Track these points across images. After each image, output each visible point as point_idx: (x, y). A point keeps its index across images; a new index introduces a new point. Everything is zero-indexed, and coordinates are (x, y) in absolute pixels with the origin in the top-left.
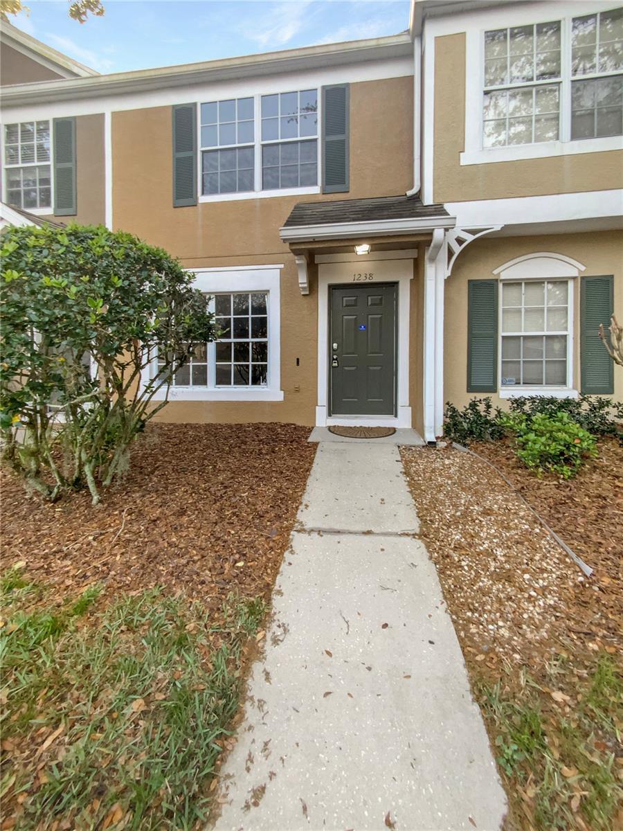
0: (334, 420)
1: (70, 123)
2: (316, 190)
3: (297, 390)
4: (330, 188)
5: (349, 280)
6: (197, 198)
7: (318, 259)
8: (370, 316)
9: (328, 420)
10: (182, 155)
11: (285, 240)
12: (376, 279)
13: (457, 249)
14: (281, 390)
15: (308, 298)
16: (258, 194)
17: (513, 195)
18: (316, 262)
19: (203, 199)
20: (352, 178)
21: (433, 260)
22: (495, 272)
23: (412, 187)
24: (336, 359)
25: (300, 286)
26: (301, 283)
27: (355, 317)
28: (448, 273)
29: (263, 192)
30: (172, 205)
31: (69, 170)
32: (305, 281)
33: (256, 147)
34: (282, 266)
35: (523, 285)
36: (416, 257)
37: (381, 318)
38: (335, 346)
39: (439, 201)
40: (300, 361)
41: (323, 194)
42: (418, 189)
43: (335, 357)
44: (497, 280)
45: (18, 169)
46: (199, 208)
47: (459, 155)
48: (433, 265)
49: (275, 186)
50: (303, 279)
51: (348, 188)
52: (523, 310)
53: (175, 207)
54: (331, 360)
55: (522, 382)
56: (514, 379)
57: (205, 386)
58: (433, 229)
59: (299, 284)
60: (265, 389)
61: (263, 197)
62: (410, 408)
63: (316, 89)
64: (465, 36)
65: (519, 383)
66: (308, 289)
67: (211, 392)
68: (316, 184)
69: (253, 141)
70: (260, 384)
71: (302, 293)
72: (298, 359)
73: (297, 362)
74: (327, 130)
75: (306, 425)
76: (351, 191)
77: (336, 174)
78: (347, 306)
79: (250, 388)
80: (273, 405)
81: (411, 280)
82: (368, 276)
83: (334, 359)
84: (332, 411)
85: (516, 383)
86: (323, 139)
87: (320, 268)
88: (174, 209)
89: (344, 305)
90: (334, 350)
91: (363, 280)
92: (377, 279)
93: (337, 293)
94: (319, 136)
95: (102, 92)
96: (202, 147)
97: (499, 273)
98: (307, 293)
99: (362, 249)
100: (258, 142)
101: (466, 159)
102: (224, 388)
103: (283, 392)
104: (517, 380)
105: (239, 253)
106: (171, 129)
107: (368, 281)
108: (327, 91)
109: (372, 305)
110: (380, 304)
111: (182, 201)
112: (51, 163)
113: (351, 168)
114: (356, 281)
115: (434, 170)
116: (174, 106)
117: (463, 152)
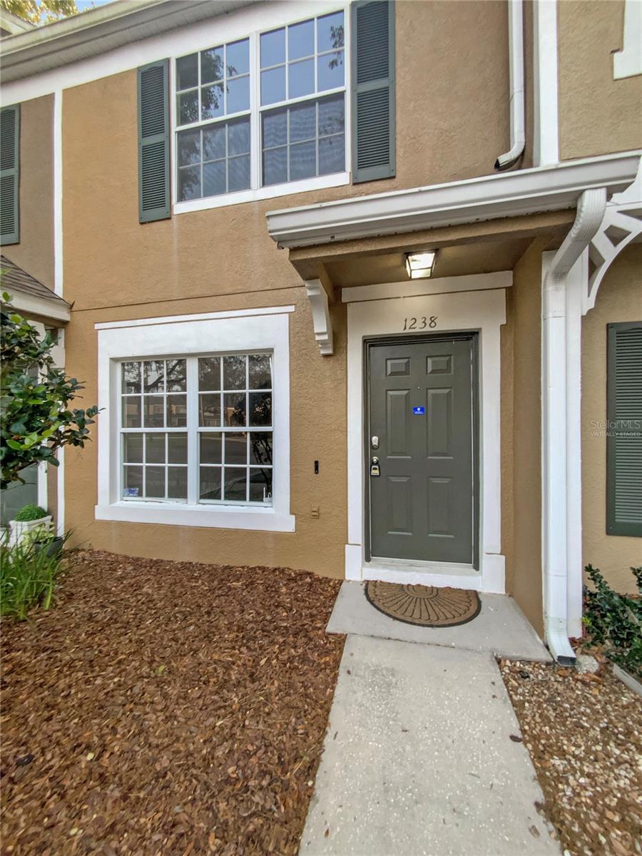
0: (374, 570)
1: (13, 112)
2: (342, 179)
3: (316, 516)
4: (365, 174)
5: (396, 329)
6: (171, 207)
7: (346, 295)
8: (431, 391)
9: (365, 569)
10: (150, 140)
12: (441, 326)
13: (610, 253)
14: (292, 513)
15: (331, 360)
16: (257, 193)
18: (343, 300)
19: (179, 208)
20: (400, 152)
21: (560, 275)
23: (507, 148)
24: (377, 463)
25: (317, 338)
26: (319, 334)
27: (406, 392)
28: (590, 303)
29: (263, 189)
30: (137, 220)
32: (325, 330)
33: (252, 117)
34: (292, 309)
36: (510, 284)
37: (449, 394)
38: (375, 439)
40: (320, 465)
41: (354, 184)
42: (520, 150)
43: (375, 459)
46: (175, 221)
47: (612, 58)
48: (562, 286)
49: (281, 179)
50: (321, 326)
51: (394, 170)
53: (142, 223)
54: (368, 465)
57: (184, 501)
58: (581, 193)
59: (314, 334)
60: (270, 510)
61: (261, 197)
62: (504, 557)
63: (342, 11)
66: (330, 345)
67: (193, 511)
68: (343, 169)
69: (248, 108)
70: (262, 501)
71: (322, 352)
72: (316, 463)
73: (315, 466)
74: (361, 75)
75: (330, 577)
76: (399, 175)
77: (374, 149)
78: (393, 374)
79: (247, 507)
80: (279, 537)
81: (502, 326)
82: (428, 322)
83: (373, 463)
84: (371, 551)
86: (353, 90)
87: (350, 309)
88: (140, 226)
89: (389, 372)
90: (373, 447)
91: (419, 328)
92: (443, 326)
93: (378, 352)
94: (347, 87)
95: (50, 60)
96: (178, 125)
98: (330, 351)
99: (421, 262)
100: (255, 109)
101: (626, 65)
102: (212, 506)
103: (294, 517)
105: (229, 290)
106: (136, 104)
107: (428, 329)
108: (359, 11)
109: (433, 372)
110: (448, 370)
111: (150, 214)
113: (398, 136)
114: (407, 331)
115: (560, 94)
116: (139, 69)
117: (620, 49)
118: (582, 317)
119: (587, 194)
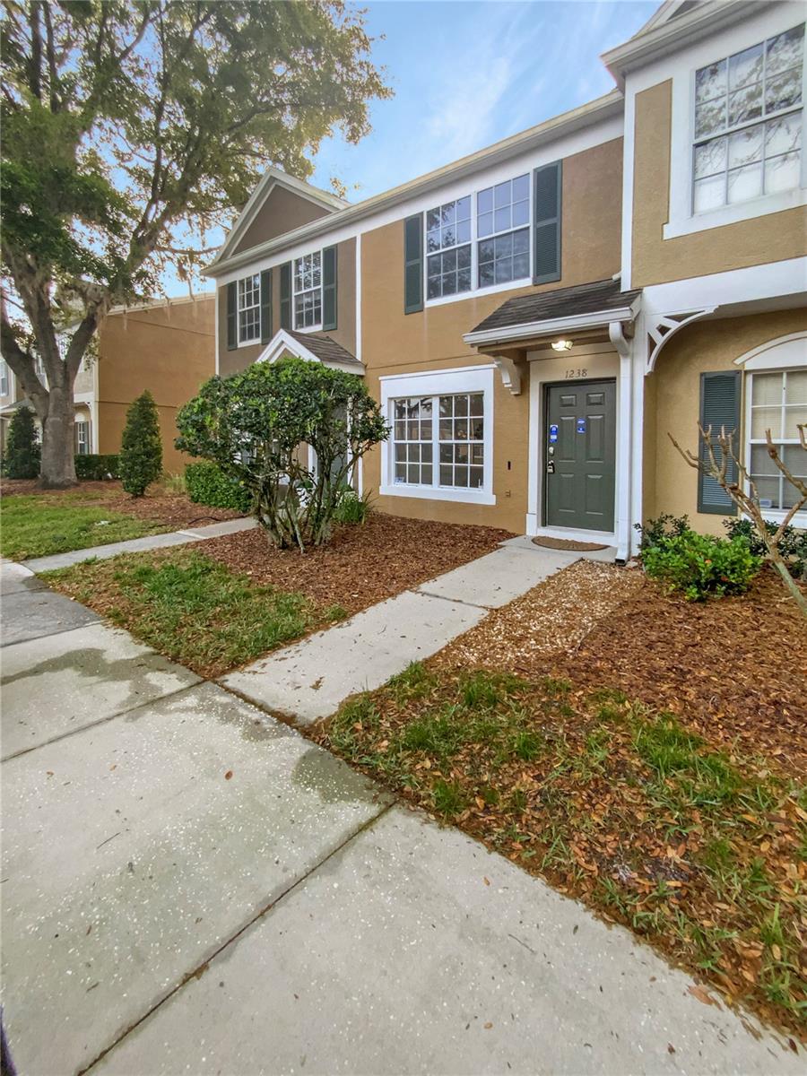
0: (547, 531)
1: (333, 250)
2: (528, 282)
3: (509, 495)
4: (542, 278)
5: (561, 377)
6: (423, 304)
7: (530, 356)
9: (539, 530)
10: (411, 263)
11: (473, 345)
12: (590, 376)
13: (660, 340)
14: (494, 494)
15: (519, 398)
16: (475, 293)
17: (731, 267)
18: (528, 360)
19: (428, 304)
20: (564, 263)
22: (738, 362)
24: (551, 465)
25: (506, 387)
26: (506, 384)
27: (573, 418)
28: (649, 368)
29: (479, 290)
30: (403, 312)
31: (332, 290)
32: (509, 382)
33: (472, 246)
34: (494, 366)
35: (785, 376)
37: (602, 419)
38: (550, 450)
39: (637, 285)
40: (512, 464)
41: (536, 285)
43: (550, 462)
44: (738, 372)
45: (302, 295)
46: (425, 311)
47: (662, 229)
48: (628, 360)
49: (490, 283)
50: (509, 379)
51: (561, 275)
52: (783, 410)
53: (406, 314)
54: (544, 465)
55: (781, 506)
56: (770, 501)
57: (430, 486)
58: (609, 324)
59: (504, 384)
60: (482, 492)
61: (479, 295)
63: (528, 174)
64: (671, 83)
65: (777, 507)
66: (517, 389)
67: (435, 491)
68: (528, 276)
69: (470, 240)
70: (477, 487)
71: (513, 393)
72: (509, 463)
73: (510, 465)
74: (539, 216)
76: (563, 279)
77: (548, 262)
78: (562, 406)
79: (468, 490)
80: (486, 508)
82: (581, 373)
83: (548, 465)
84: (547, 522)
85: (773, 507)
86: (534, 226)
87: (532, 366)
88: (405, 316)
90: (549, 454)
91: (576, 377)
93: (551, 392)
94: (530, 224)
95: (354, 219)
96: (428, 253)
97: (743, 362)
98: (517, 393)
99: (561, 346)
100: (474, 241)
101: (670, 232)
102: (446, 488)
103: (495, 496)
104: (773, 502)
105: (457, 355)
106: (403, 241)
107: (581, 377)
108: (538, 173)
110: (602, 403)
111: (411, 308)
112: (321, 286)
113: (563, 254)
114: (569, 379)
115: (633, 249)
116: (405, 219)
117: (667, 223)
118: (645, 377)
119: (611, 325)
